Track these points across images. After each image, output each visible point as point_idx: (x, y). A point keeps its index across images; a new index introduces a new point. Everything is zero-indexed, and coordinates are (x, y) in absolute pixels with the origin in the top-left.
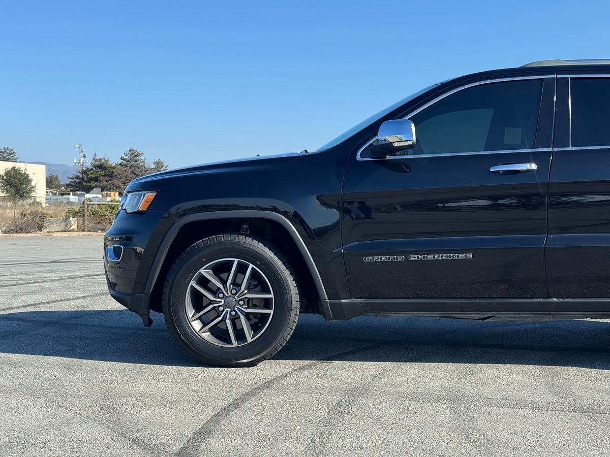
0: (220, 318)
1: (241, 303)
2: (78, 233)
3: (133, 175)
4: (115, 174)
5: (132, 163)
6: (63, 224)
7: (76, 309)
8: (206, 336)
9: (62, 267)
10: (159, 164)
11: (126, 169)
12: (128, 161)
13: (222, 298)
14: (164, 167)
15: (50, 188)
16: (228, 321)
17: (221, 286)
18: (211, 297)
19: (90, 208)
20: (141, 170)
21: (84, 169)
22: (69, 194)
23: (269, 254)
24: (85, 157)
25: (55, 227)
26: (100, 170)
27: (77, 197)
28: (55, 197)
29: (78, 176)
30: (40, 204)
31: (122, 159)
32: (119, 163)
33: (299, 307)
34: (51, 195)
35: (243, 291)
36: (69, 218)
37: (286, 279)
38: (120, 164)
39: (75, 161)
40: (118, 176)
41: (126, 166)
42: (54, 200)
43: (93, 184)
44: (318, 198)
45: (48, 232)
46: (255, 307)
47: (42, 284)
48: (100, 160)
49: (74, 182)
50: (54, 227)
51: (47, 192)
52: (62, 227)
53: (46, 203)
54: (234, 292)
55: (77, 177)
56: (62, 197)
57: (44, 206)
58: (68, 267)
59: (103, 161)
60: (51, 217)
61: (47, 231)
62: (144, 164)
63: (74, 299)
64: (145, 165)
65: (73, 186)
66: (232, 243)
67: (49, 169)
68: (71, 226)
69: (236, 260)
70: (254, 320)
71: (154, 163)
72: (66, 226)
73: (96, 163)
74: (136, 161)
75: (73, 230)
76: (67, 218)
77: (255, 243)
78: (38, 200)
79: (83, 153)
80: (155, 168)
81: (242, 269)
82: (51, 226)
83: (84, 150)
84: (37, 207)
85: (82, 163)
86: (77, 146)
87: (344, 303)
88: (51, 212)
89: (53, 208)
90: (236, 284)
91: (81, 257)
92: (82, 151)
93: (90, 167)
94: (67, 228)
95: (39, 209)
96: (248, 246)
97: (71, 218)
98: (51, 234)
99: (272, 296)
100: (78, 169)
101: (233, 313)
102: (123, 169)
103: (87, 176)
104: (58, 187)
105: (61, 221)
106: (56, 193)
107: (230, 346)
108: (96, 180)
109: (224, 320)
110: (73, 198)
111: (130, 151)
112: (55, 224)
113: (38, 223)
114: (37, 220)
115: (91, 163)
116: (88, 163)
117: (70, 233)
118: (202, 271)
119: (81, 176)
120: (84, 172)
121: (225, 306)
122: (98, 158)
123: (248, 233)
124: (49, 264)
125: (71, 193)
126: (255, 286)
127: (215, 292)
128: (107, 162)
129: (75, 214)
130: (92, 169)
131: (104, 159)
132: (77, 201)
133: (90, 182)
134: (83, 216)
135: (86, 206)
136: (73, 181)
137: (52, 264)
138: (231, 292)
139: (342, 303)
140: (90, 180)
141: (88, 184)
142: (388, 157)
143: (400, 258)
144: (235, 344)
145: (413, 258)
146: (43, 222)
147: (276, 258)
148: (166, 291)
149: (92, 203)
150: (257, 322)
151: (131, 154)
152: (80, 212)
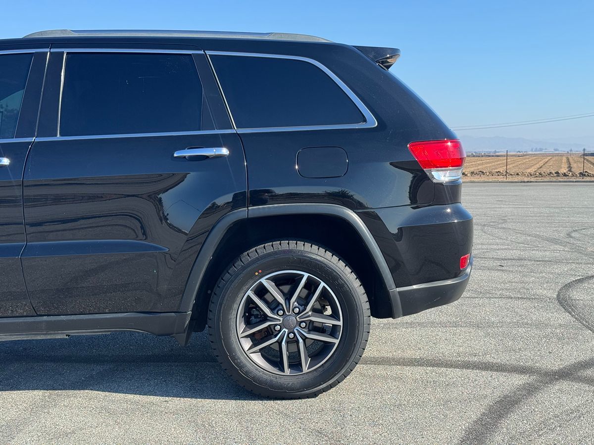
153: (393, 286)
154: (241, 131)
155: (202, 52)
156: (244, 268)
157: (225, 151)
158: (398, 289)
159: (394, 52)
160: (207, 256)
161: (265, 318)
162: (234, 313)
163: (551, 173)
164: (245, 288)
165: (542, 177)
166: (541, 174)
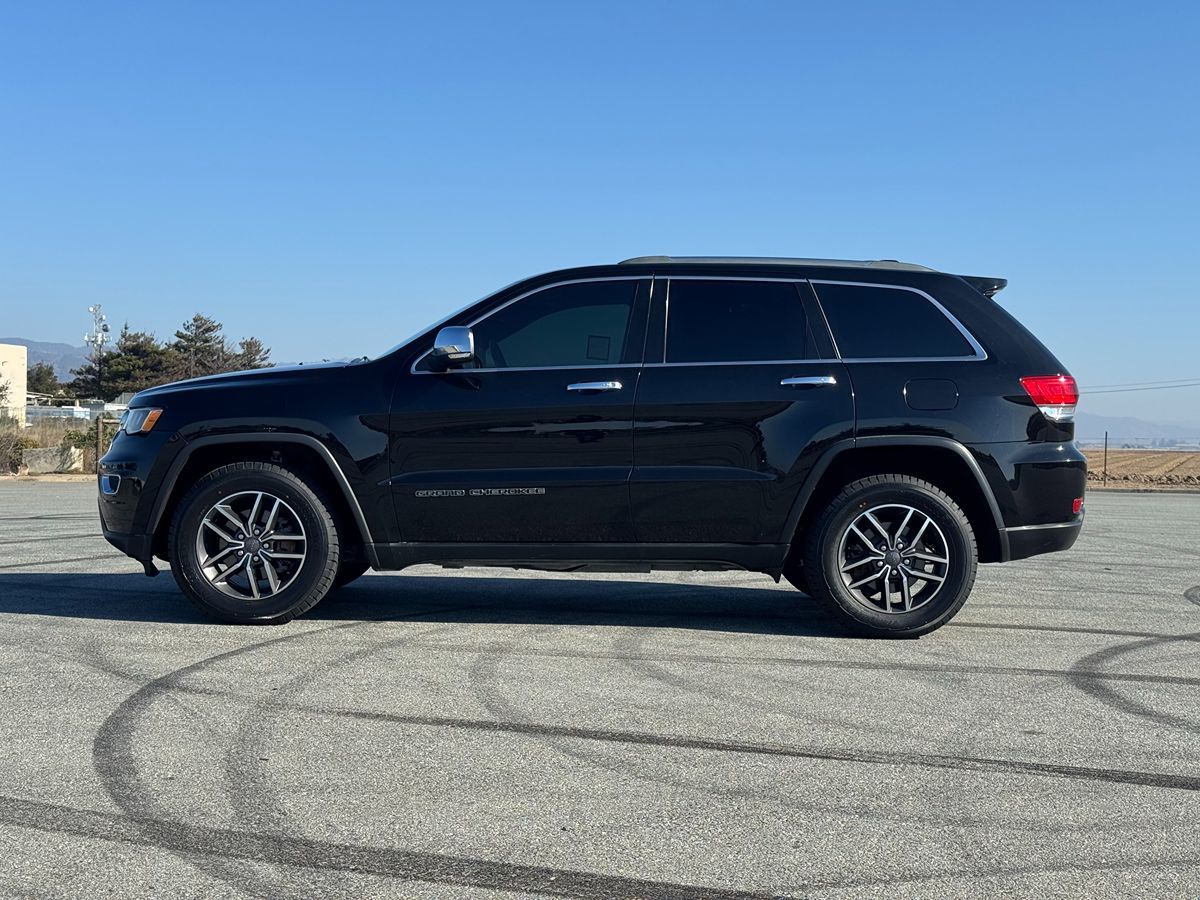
0: (239, 565)
1: (266, 546)
2: (85, 476)
3: (200, 368)
4: (165, 365)
5: (198, 344)
6: (58, 459)
7: (66, 572)
8: (221, 585)
9: (49, 524)
10: (251, 347)
11: (186, 355)
12: (192, 340)
13: (242, 540)
14: (262, 353)
15: (37, 390)
16: (249, 568)
17: (241, 525)
18: (228, 539)
19: (109, 430)
20: (215, 357)
21: (105, 354)
22: (73, 404)
23: (301, 486)
24: (106, 330)
25: (43, 465)
26: (134, 357)
27: (88, 410)
28: (45, 409)
29: (91, 367)
30: (14, 422)
31: (179, 335)
32: (173, 343)
33: (337, 551)
34: (37, 405)
35: (268, 532)
36: (69, 448)
37: (321, 518)
38: (176, 345)
39: (86, 338)
40: (170, 369)
41: (186, 349)
42: (43, 414)
43: (121, 384)
44: (361, 418)
45: (29, 474)
46: (284, 551)
47: (17, 545)
48: (136, 337)
49: (83, 381)
50: (40, 464)
51: (28, 399)
52: (56, 465)
53: (27, 420)
54: (257, 532)
55: (90, 370)
56: (58, 409)
57: (23, 427)
58: (59, 524)
59: (142, 339)
60: (35, 446)
61: (27, 471)
62: (223, 347)
63: (64, 561)
64: (225, 349)
65: (80, 388)
66: (255, 472)
67: (34, 353)
68: (72, 464)
69: (260, 494)
70: (282, 568)
71: (242, 345)
72: (63, 463)
73: (128, 343)
74: (206, 341)
75: (76, 472)
76: (65, 449)
77: (284, 473)
78: (10, 414)
79: (104, 323)
80: (244, 355)
81: (267, 504)
82: (35, 463)
83: (104, 317)
84: (8, 429)
85: (99, 343)
86: (91, 309)
87: (393, 547)
88: (36, 437)
89: (39, 429)
90: (260, 522)
91: (84, 511)
92: (101, 319)
93: (116, 350)
94: (65, 467)
95: (14, 431)
96: (275, 476)
97: (73, 449)
98: (34, 477)
99: (304, 537)
100: (91, 355)
101: (256, 558)
102: (181, 356)
103: (109, 368)
104: (51, 388)
105: (54, 453)
106: (48, 401)
107: (251, 598)
108: (127, 376)
109: (243, 567)
110: (79, 411)
111: (195, 320)
112: (43, 460)
113: (10, 458)
114: (10, 451)
115: (117, 344)
116: (112, 342)
117: (69, 476)
118: (218, 506)
119: (97, 369)
120: (104, 361)
121: (246, 550)
122: (133, 334)
123: (281, 461)
124: (28, 521)
125: (77, 402)
126: (285, 526)
127: (234, 533)
128: (149, 340)
129: (81, 442)
130: (119, 355)
131: (143, 335)
132: (88, 418)
133: (114, 381)
134: (96, 446)
135: (101, 426)
136: (81, 377)
137: (35, 521)
138: (253, 532)
139: (390, 548)
140: (116, 376)
141: (111, 384)
142: (449, 371)
143: (460, 493)
144: (257, 596)
145: (475, 493)
146: (21, 454)
147: (309, 492)
148: (173, 530)
149: (112, 421)
150: (284, 569)
151: (198, 327)
152: (90, 438)
153: (1003, 525)
154: (845, 361)
155: (805, 281)
156: (848, 500)
157: (832, 380)
158: (1007, 529)
159: (1002, 283)
160: (811, 488)
161: (868, 552)
162: (836, 546)
163: (1189, 477)
164: (848, 521)
165: (1173, 483)
166: (1171, 480)
